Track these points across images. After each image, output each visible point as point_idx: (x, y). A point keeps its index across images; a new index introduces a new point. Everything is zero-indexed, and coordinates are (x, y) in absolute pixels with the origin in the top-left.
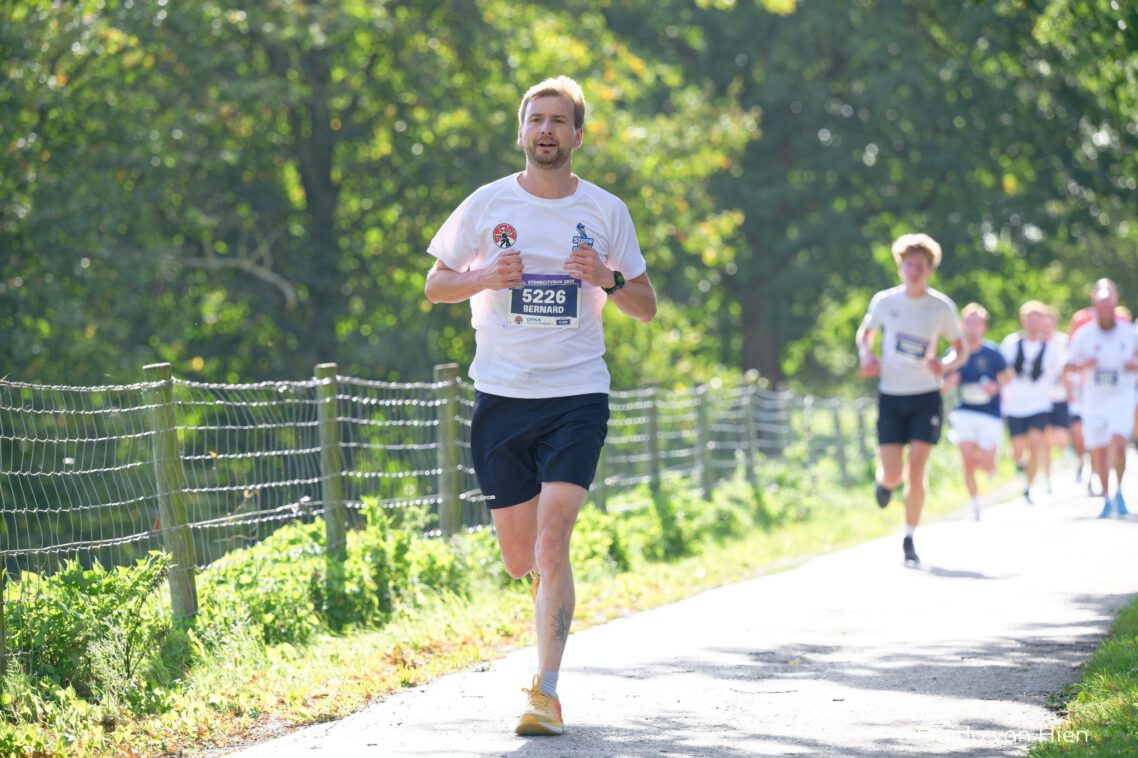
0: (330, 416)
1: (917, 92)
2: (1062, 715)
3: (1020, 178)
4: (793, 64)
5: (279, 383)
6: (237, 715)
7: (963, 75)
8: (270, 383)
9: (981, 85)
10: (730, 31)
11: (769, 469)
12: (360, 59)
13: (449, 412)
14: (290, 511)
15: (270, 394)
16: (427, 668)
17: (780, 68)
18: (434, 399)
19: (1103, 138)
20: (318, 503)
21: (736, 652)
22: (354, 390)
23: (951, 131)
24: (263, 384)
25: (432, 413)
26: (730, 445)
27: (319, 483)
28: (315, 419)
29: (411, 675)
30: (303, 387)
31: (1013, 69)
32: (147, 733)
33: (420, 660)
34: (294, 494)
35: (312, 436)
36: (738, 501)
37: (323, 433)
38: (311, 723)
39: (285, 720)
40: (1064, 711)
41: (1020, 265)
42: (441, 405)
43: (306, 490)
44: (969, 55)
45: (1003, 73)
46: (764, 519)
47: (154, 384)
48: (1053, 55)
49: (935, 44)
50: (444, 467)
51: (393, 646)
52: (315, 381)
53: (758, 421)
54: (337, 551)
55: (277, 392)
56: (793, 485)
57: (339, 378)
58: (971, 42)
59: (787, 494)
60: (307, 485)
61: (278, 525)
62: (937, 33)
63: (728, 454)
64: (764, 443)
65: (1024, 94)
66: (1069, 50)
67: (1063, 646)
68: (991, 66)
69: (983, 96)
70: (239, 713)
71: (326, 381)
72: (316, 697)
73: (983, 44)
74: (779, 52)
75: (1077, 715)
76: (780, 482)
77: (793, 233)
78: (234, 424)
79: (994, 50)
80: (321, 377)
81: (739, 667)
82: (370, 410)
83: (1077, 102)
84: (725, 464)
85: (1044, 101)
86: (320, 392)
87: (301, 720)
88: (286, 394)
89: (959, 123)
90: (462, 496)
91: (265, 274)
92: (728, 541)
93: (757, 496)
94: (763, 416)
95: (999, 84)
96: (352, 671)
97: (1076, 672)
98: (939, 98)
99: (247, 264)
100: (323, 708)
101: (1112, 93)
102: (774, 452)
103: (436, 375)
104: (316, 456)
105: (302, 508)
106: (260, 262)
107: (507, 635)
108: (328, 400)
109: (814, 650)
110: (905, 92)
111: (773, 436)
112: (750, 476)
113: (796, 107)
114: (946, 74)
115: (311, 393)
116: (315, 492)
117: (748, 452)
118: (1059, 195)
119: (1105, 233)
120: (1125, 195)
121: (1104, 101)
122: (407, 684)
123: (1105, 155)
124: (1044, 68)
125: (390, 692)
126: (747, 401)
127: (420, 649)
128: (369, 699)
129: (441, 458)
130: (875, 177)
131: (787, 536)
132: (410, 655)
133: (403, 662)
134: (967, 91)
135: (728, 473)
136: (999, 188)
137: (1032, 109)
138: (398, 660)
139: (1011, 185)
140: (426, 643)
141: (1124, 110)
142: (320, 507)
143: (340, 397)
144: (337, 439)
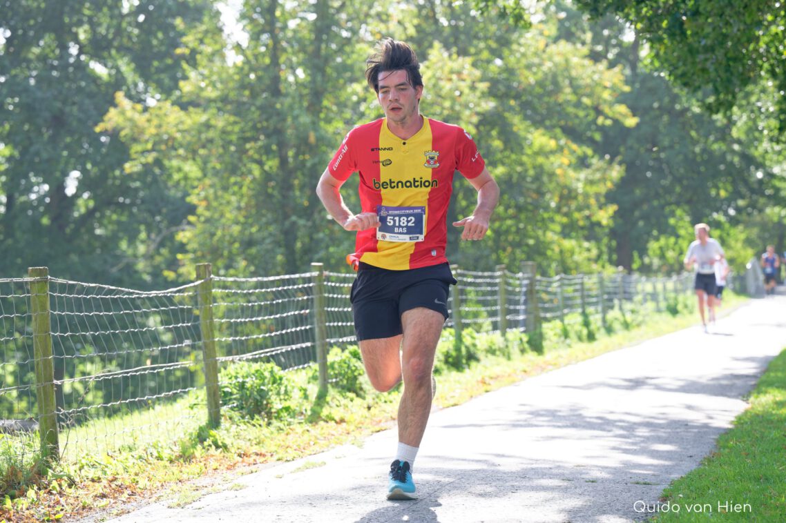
1: (686, 156)
2: (748, 403)
3: (726, 190)
4: (636, 146)
7: (704, 151)
9: (711, 153)
11: (628, 306)
13: (502, 284)
16: (494, 384)
17: (632, 148)
18: (496, 279)
19: (760, 175)
22: (465, 276)
23: (699, 173)
25: (495, 285)
26: (613, 296)
29: (488, 388)
31: (724, 147)
32: (384, 411)
33: (492, 382)
36: (616, 319)
41: (727, 226)
42: (499, 282)
44: (706, 143)
45: (720, 149)
46: (626, 326)
48: (739, 142)
49: (692, 138)
50: (501, 305)
51: (481, 377)
53: (624, 287)
56: (637, 312)
57: (459, 271)
58: (707, 137)
59: (634, 315)
62: (693, 133)
63: (611, 300)
64: (627, 296)
65: (729, 157)
66: (745, 140)
68: (716, 147)
69: (712, 160)
72: (452, 397)
73: (712, 138)
74: (630, 142)
75: (753, 403)
76: (632, 311)
77: (637, 213)
79: (716, 141)
83: (748, 160)
84: (610, 304)
85: (736, 160)
89: (702, 169)
90: (508, 317)
92: (612, 334)
93: (624, 315)
94: (626, 285)
95: (717, 153)
96: (465, 386)
98: (695, 159)
100: (452, 402)
101: (764, 157)
102: (630, 299)
103: (496, 270)
107: (525, 371)
110: (681, 157)
111: (630, 293)
112: (621, 309)
113: (638, 163)
114: (697, 149)
117: (620, 300)
118: (743, 197)
119: (761, 211)
120: (769, 197)
121: (760, 160)
122: (487, 391)
123: (760, 182)
124: (736, 147)
125: (480, 394)
126: (619, 279)
127: (491, 378)
128: (472, 397)
129: (499, 302)
130: (668, 190)
131: (635, 332)
132: (488, 380)
133: (485, 383)
134: (706, 157)
135: (612, 308)
136: (718, 194)
137: (732, 163)
138: (484, 382)
139: (723, 193)
140: (494, 375)
141: (768, 163)
142: (451, 322)
143: (460, 278)
144: (458, 295)
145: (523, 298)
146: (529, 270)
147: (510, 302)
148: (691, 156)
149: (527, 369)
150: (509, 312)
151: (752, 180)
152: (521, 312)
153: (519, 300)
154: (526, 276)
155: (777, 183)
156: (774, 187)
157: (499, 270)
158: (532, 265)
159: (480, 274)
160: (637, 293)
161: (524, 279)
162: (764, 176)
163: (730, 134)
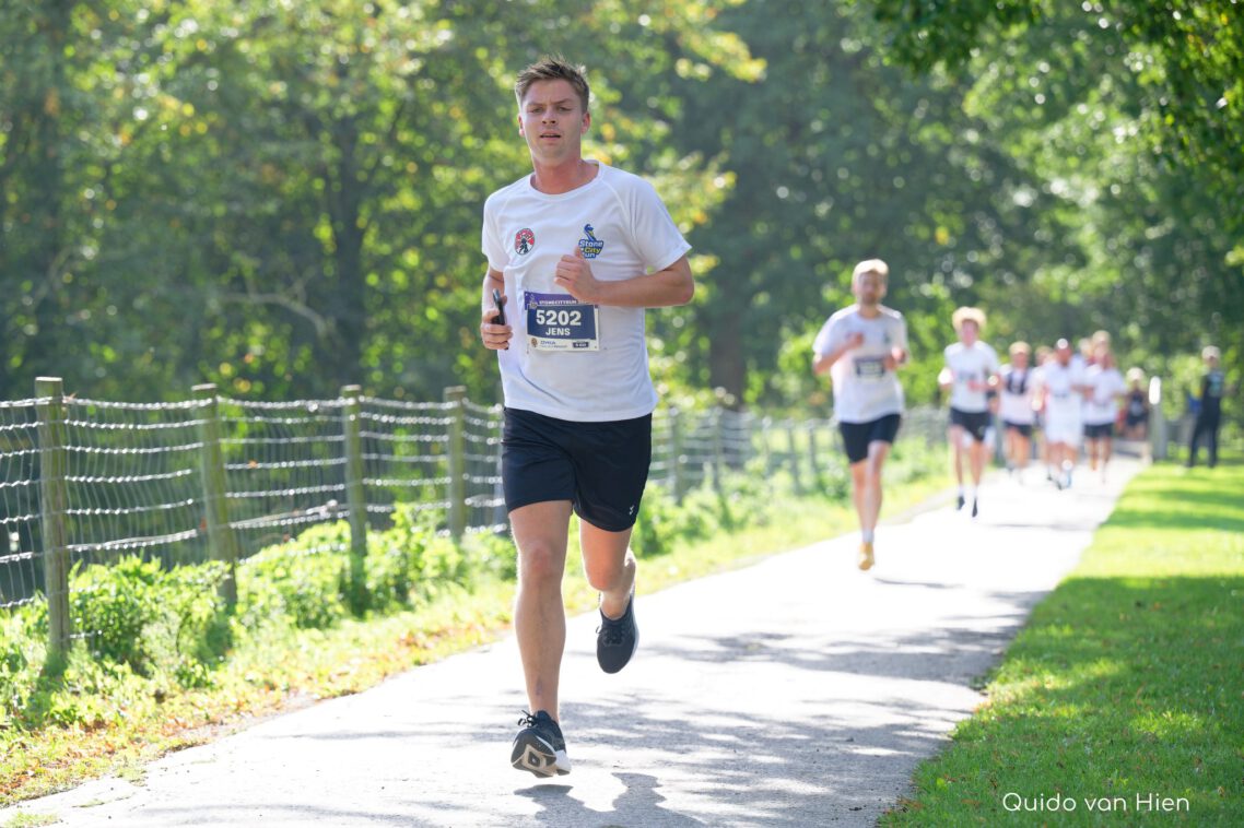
0: (355, 431)
1: (864, 155)
2: (985, 695)
3: (952, 231)
4: (758, 128)
5: (309, 403)
7: (903, 142)
8: (303, 402)
9: (918, 151)
11: (733, 480)
12: (383, 122)
13: (457, 428)
14: (318, 514)
15: (302, 411)
16: (436, 648)
17: (748, 132)
18: (444, 417)
19: (1023, 198)
20: (343, 506)
21: (703, 637)
22: (374, 409)
23: (892, 190)
24: (296, 403)
25: (441, 430)
26: (699, 458)
27: (344, 490)
28: (341, 434)
29: (423, 656)
30: (330, 407)
31: (945, 137)
32: (192, 704)
33: (430, 642)
34: (322, 499)
35: (337, 450)
36: (706, 508)
37: (348, 446)
38: (334, 697)
39: (313, 694)
40: (985, 691)
41: (949, 304)
42: (451, 423)
43: (334, 495)
44: (907, 124)
45: (936, 139)
46: (727, 522)
47: (203, 403)
48: (981, 125)
49: (878, 114)
50: (453, 476)
51: (405, 631)
52: (342, 402)
53: (724, 438)
54: (359, 549)
55: (309, 411)
56: (754, 494)
57: (362, 399)
58: (908, 111)
59: (748, 502)
60: (334, 492)
61: (307, 525)
62: (880, 104)
63: (697, 467)
64: (729, 458)
65: (954, 158)
66: (995, 123)
67: (985, 636)
68: (926, 134)
69: (920, 161)
70: (272, 688)
71: (351, 401)
72: (340, 675)
73: (919, 114)
74: (746, 119)
75: (996, 695)
76: (742, 491)
77: (757, 277)
78: (270, 437)
79: (929, 119)
80: (347, 398)
81: (706, 652)
82: (389, 428)
83: (1001, 166)
84: (695, 475)
85: (972, 163)
86: (346, 411)
87: (326, 694)
88: (316, 412)
89: (899, 182)
90: (469, 501)
91: (298, 307)
92: (697, 542)
93: (722, 503)
94: (728, 435)
95: (933, 149)
96: (372, 651)
97: (996, 658)
98: (882, 162)
99: (282, 299)
100: (346, 683)
101: (1032, 159)
102: (736, 466)
103: (445, 397)
104: (341, 467)
105: (329, 510)
106: (295, 297)
108: (352, 417)
109: (770, 637)
111: (737, 452)
112: (717, 486)
114: (889, 141)
115: (338, 411)
116: (341, 497)
117: (715, 466)
119: (1023, 277)
120: (1041, 246)
121: (1024, 165)
122: (418, 663)
123: (1025, 213)
124: (972, 136)
125: (403, 669)
126: (713, 422)
127: (430, 634)
128: (385, 675)
129: (448, 469)
130: (826, 227)
132: (422, 639)
133: (415, 644)
134: (906, 157)
135: (697, 484)
136: (933, 239)
137: (962, 170)
138: (412, 643)
139: (942, 235)
140: (435, 629)
141: (1041, 172)
142: (345, 510)
143: (364, 415)
144: (360, 451)
147: (474, 467)
148: (873, 151)
150: (470, 490)
151: (1006, 208)
155: (1062, 217)
156: (1055, 225)
157: (452, 397)
159: (409, 405)
160: (754, 453)
162: (1033, 200)
163: (960, 109)
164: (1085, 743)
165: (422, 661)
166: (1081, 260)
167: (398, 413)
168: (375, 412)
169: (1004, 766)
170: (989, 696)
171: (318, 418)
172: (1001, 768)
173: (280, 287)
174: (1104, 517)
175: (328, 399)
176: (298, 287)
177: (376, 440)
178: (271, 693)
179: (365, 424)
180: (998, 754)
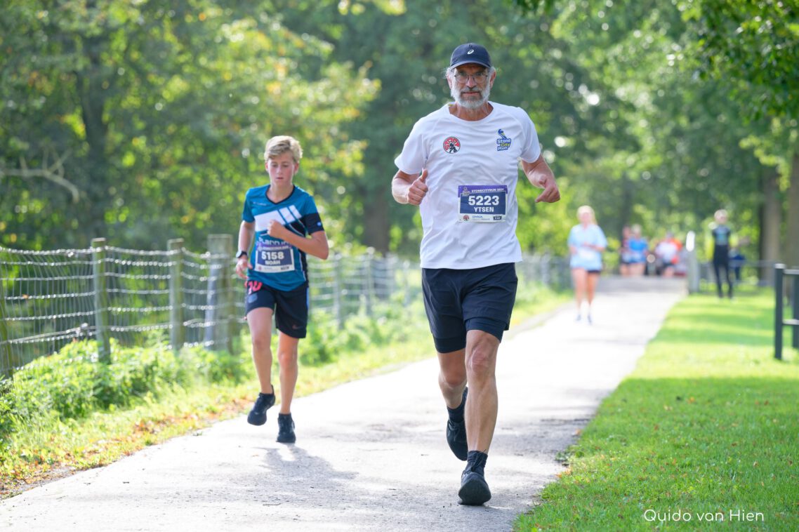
0: (101, 271)
2: (566, 465)
3: (540, 124)
4: (401, 48)
5: (68, 251)
6: (40, 463)
7: (506, 57)
8: (63, 250)
9: (518, 64)
10: (360, 27)
11: (381, 307)
13: (178, 269)
14: (74, 333)
15: (61, 258)
16: (162, 433)
17: (393, 52)
18: (168, 261)
19: (593, 99)
20: (92, 327)
22: (117, 256)
24: (58, 251)
25: (166, 271)
26: (356, 292)
27: (94, 315)
28: (92, 274)
29: (153, 438)
30: (83, 254)
31: (538, 54)
33: (157, 428)
34: (78, 321)
35: (89, 285)
36: (361, 328)
37: (96, 283)
38: (87, 469)
39: (70, 466)
40: (567, 463)
42: (172, 266)
43: (86, 319)
45: (531, 57)
46: (378, 340)
48: (564, 47)
49: (488, 38)
50: (174, 305)
51: (140, 419)
52: (92, 250)
53: (374, 277)
54: (105, 358)
55: (67, 257)
56: (397, 317)
57: (107, 248)
58: (513, 37)
59: (392, 324)
60: (86, 317)
61: (66, 341)
62: (490, 31)
63: (355, 298)
64: (379, 291)
65: (545, 69)
66: (574, 42)
67: (566, 422)
68: (523, 53)
69: (519, 72)
70: (41, 462)
71: (99, 250)
72: (90, 452)
73: (519, 39)
74: (392, 41)
75: (575, 465)
76: (388, 316)
78: (39, 276)
79: (526, 43)
80: (96, 247)
82: (126, 269)
83: (579, 76)
84: (354, 304)
85: (558, 74)
86: (94, 257)
87: (80, 466)
88: (73, 258)
90: (186, 324)
91: (59, 180)
92: (355, 353)
93: (374, 323)
94: (378, 274)
96: (114, 435)
97: (575, 438)
99: (47, 174)
100: (96, 459)
101: (600, 70)
102: (383, 297)
103: (169, 246)
104: (90, 299)
105: (82, 330)
106: (56, 173)
107: (213, 412)
108: (100, 262)
109: (408, 424)
111: (384, 287)
112: (369, 312)
115: (89, 257)
116: (91, 321)
117: (368, 297)
118: (565, 134)
120: (608, 135)
121: (595, 76)
122: (149, 443)
123: (596, 111)
124: (557, 54)
125: (138, 449)
126: (368, 265)
127: (158, 422)
128: (125, 452)
129: (172, 299)
131: (393, 350)
132: (151, 425)
133: (147, 429)
135: (354, 311)
137: (550, 79)
138: (143, 428)
140: (161, 418)
141: (607, 80)
142: (94, 330)
143: (108, 260)
144: (105, 287)
145: (210, 294)
146: (221, 248)
147: (188, 297)
149: (219, 408)
150: (187, 315)
151: (581, 108)
152: (208, 314)
153: (205, 296)
154: (216, 256)
156: (617, 120)
157: (173, 247)
158: (228, 239)
159: (142, 253)
160: (397, 288)
161: (212, 262)
162: (601, 101)
164: (639, 501)
165: (152, 441)
166: (636, 147)
167: (134, 258)
168: (117, 258)
169: (580, 518)
170: (569, 466)
171: (74, 262)
172: (578, 519)
173: (45, 165)
174: (652, 334)
175: (81, 248)
176: (59, 164)
177: (116, 278)
178: (40, 466)
179: (109, 266)
180: (575, 508)
